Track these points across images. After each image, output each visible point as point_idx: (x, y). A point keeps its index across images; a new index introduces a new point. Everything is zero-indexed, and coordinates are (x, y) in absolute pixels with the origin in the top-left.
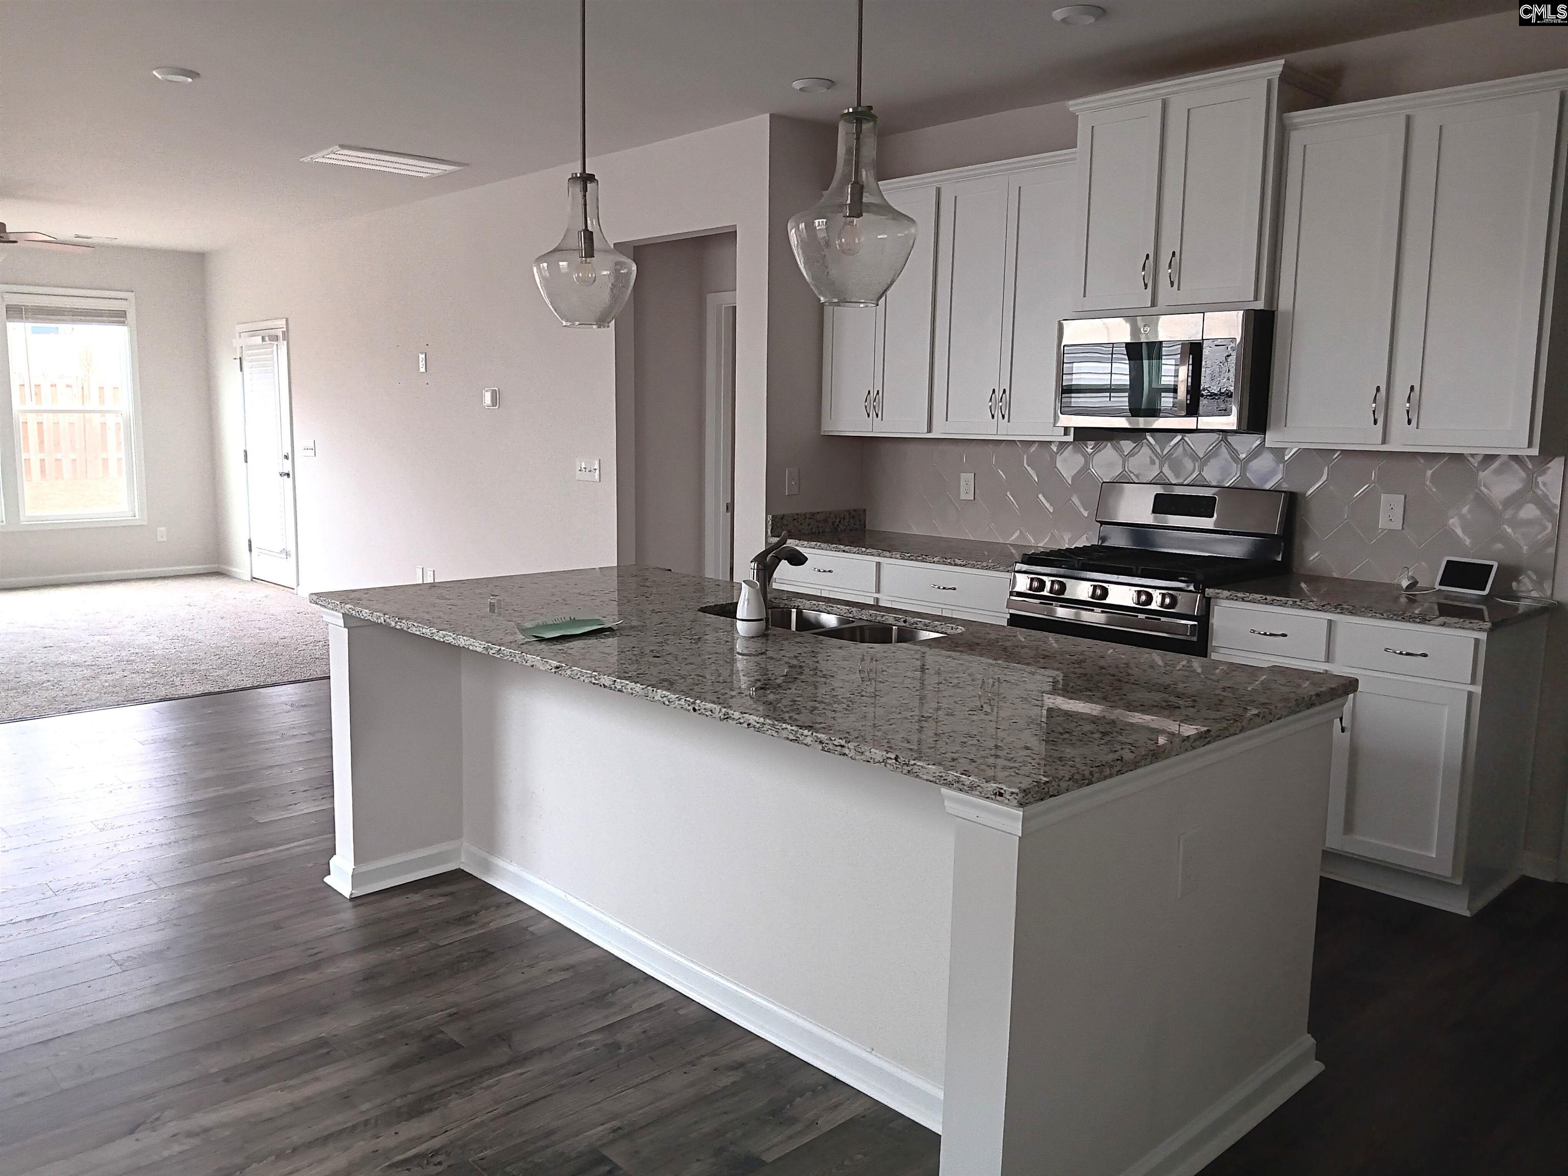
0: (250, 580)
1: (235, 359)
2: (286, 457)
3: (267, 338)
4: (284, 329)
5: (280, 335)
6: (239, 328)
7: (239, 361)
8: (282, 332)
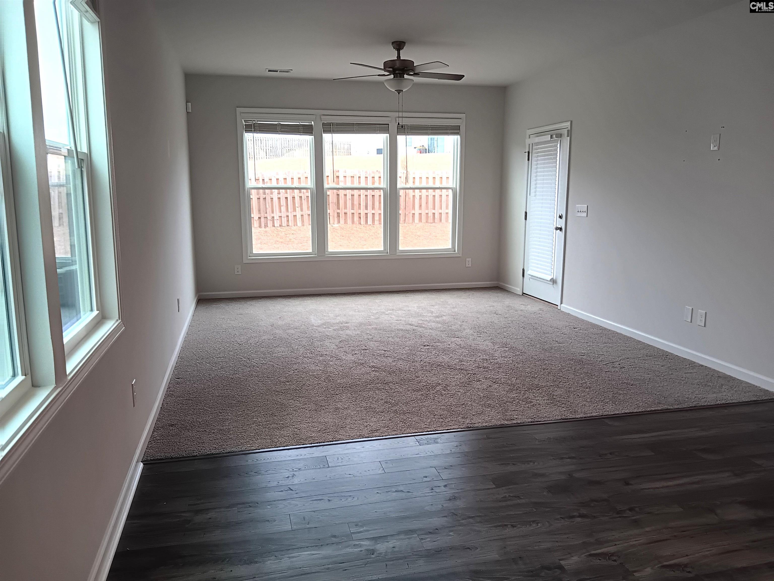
0: (521, 294)
1: (525, 152)
2: (561, 217)
3: (554, 136)
4: (569, 128)
5: (565, 132)
6: (529, 132)
7: (527, 154)
8: (567, 130)
